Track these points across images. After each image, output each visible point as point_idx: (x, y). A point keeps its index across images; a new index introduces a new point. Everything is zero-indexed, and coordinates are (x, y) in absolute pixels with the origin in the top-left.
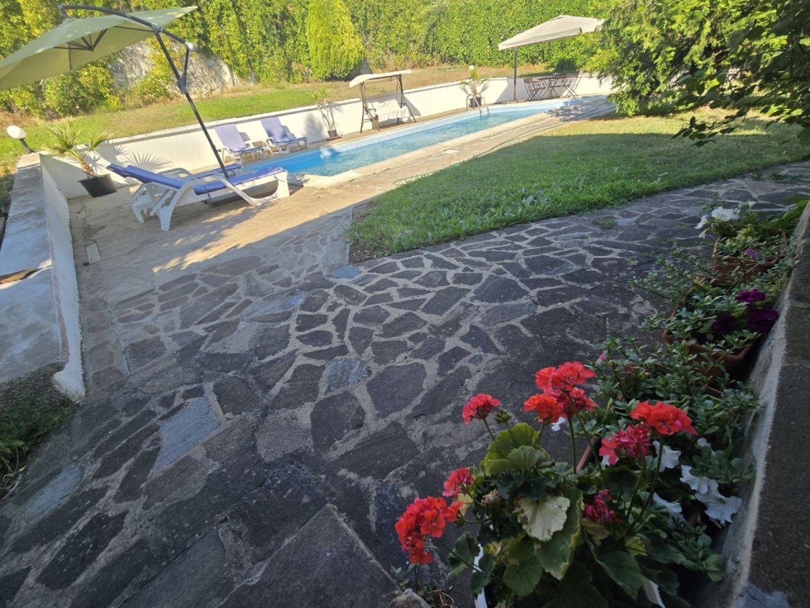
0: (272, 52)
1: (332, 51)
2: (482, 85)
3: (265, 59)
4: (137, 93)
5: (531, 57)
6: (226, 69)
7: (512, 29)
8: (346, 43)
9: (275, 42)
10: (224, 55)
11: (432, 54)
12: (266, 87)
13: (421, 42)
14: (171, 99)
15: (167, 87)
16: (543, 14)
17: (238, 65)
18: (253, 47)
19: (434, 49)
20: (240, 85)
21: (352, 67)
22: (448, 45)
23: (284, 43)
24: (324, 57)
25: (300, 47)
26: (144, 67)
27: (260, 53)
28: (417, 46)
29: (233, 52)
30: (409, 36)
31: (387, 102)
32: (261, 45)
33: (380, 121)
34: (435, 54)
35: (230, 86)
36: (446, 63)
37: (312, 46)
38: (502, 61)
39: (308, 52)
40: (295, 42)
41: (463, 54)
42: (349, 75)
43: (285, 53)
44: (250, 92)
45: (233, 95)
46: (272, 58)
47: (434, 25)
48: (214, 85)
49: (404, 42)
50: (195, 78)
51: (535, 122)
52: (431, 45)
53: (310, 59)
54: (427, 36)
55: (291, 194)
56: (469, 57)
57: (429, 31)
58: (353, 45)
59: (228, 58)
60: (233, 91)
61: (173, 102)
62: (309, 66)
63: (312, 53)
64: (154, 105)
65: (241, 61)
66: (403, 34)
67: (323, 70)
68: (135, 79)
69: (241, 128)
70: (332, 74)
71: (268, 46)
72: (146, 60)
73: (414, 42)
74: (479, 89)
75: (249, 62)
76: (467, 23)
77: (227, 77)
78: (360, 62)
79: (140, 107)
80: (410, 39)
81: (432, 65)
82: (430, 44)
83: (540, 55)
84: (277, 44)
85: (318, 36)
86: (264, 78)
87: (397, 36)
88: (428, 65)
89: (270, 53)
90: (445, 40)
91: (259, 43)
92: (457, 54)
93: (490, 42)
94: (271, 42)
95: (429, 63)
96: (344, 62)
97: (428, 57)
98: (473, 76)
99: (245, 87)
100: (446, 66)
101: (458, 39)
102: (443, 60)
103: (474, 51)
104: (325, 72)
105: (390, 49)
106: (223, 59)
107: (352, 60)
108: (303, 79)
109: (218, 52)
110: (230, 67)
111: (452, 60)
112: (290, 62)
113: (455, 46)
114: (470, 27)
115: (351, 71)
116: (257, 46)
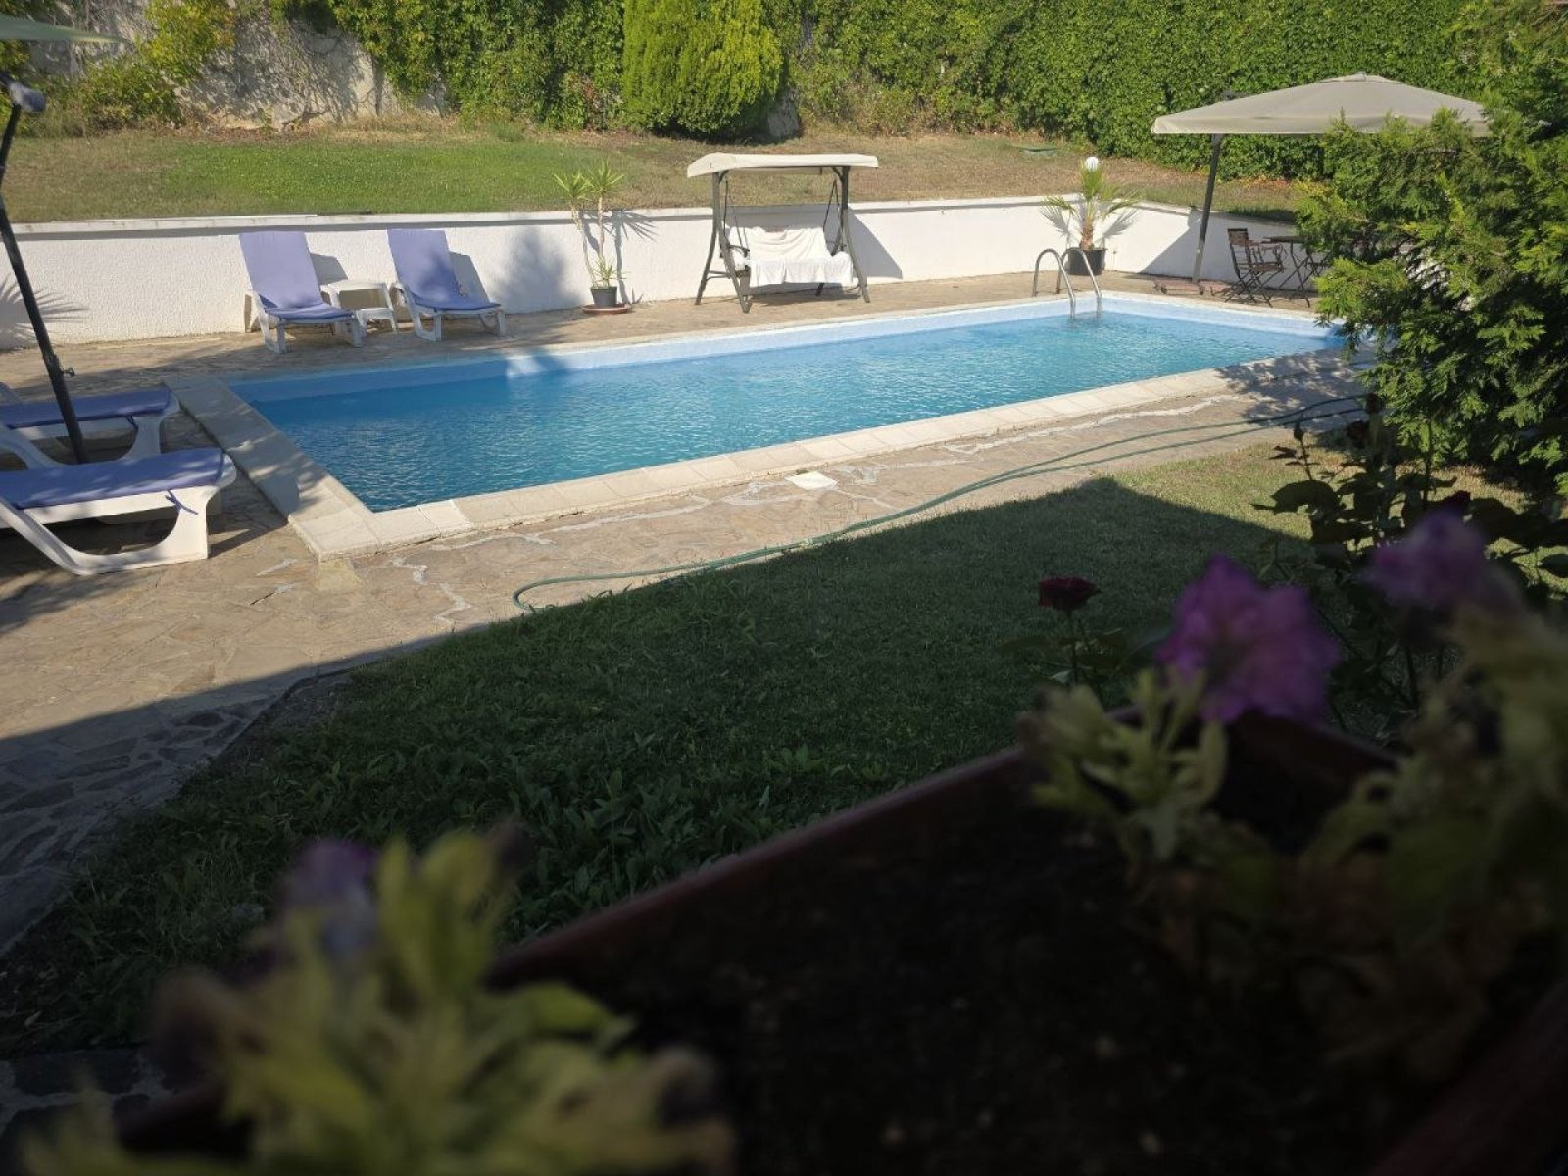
0: (511, 39)
1: (684, 59)
2: (1112, 218)
3: (488, 54)
4: (82, 96)
5: (1283, 160)
6: (365, 66)
7: (1237, 74)
8: (730, 43)
9: (527, 14)
10: (367, 30)
11: (997, 101)
12: (470, 127)
13: (971, 64)
14: (181, 123)
15: (177, 92)
16: (1333, 49)
17: (403, 60)
18: (460, 20)
19: (1002, 88)
20: (397, 109)
21: (735, 111)
22: (1044, 85)
23: (552, 22)
24: (659, 72)
25: (599, 35)
26: (128, 31)
27: (474, 37)
28: (957, 73)
29: (397, 27)
30: (936, 42)
31: (791, 234)
32: (480, 19)
33: (753, 284)
34: (1006, 100)
35: (365, 111)
36: (1033, 132)
37: (633, 37)
38: (1194, 154)
39: (620, 51)
40: (587, 20)
41: (1085, 114)
42: (724, 128)
43: (551, 47)
44: (419, 135)
45: (363, 136)
46: (504, 54)
47: (1014, 27)
48: (317, 102)
49: (921, 57)
50: (268, 78)
51: (1165, 403)
52: (996, 77)
53: (620, 71)
54: (988, 52)
55: (215, 550)
56: (1101, 127)
57: (999, 38)
58: (749, 53)
59: (375, 38)
60: (370, 126)
61: (183, 131)
62: (615, 88)
63: (629, 57)
64: (125, 132)
65: (413, 50)
66: (919, 35)
67: (652, 103)
68: (93, 60)
69: (319, 244)
70: (673, 120)
71: (501, 24)
72: (137, 15)
73: (952, 59)
74: (1100, 227)
75: (437, 56)
76: (1110, 36)
77: (362, 90)
78: (763, 100)
79: (79, 134)
80: (940, 50)
81: (993, 129)
82: (996, 72)
83: (1308, 158)
84: (529, 21)
85: (653, 16)
86: (472, 103)
87: (902, 40)
88: (981, 128)
89: (502, 40)
90: (1040, 70)
91: (477, 11)
92: (1066, 112)
93: (1169, 97)
94: (514, 11)
95: (987, 123)
96: (712, 94)
97: (986, 106)
98: (1090, 187)
99: (410, 120)
100: (1033, 139)
101: (1076, 74)
102: (1027, 122)
103: (1117, 115)
104: (656, 111)
105: (875, 71)
106: (362, 40)
107: (737, 92)
108: (587, 121)
109: (352, 21)
110: (379, 64)
111: (1051, 125)
112: (559, 70)
113: (1066, 90)
114: (1115, 47)
115: (732, 119)
116: (471, 17)
